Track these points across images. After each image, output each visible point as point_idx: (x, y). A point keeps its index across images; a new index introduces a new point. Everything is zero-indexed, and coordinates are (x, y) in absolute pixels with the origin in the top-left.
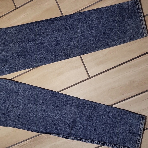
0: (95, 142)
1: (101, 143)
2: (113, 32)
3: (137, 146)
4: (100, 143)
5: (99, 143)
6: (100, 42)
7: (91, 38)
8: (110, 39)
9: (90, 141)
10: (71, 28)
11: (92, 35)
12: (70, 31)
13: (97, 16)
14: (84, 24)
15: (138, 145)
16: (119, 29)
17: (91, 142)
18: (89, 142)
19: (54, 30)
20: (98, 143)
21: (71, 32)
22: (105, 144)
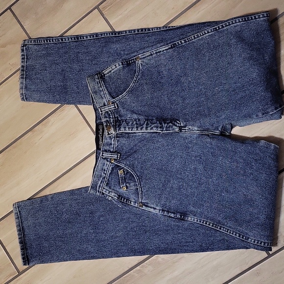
0: (90, 37)
1: (81, 38)
2: (65, 216)
3: (25, 51)
4: (83, 38)
5: (85, 38)
6: (86, 200)
7: (102, 210)
8: (71, 205)
9: (100, 35)
10: (135, 231)
11: (98, 214)
12: (137, 227)
13: (90, 247)
14: (112, 236)
15: (23, 53)
16: (56, 219)
17: (97, 35)
18: (102, 35)
19: (167, 230)
20: (87, 38)
21: (135, 224)
22: (75, 39)
